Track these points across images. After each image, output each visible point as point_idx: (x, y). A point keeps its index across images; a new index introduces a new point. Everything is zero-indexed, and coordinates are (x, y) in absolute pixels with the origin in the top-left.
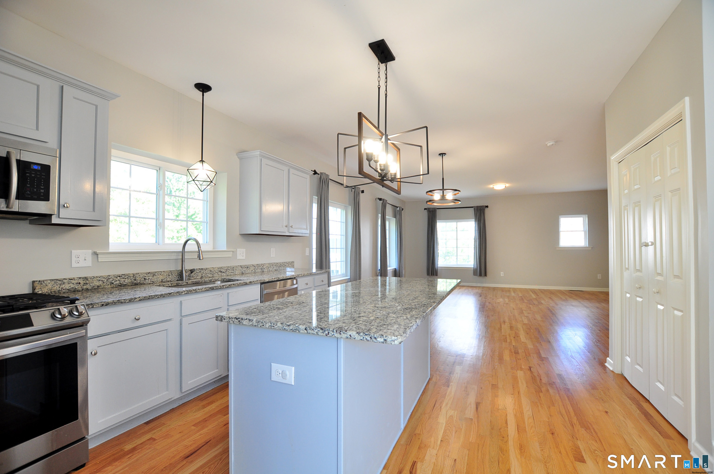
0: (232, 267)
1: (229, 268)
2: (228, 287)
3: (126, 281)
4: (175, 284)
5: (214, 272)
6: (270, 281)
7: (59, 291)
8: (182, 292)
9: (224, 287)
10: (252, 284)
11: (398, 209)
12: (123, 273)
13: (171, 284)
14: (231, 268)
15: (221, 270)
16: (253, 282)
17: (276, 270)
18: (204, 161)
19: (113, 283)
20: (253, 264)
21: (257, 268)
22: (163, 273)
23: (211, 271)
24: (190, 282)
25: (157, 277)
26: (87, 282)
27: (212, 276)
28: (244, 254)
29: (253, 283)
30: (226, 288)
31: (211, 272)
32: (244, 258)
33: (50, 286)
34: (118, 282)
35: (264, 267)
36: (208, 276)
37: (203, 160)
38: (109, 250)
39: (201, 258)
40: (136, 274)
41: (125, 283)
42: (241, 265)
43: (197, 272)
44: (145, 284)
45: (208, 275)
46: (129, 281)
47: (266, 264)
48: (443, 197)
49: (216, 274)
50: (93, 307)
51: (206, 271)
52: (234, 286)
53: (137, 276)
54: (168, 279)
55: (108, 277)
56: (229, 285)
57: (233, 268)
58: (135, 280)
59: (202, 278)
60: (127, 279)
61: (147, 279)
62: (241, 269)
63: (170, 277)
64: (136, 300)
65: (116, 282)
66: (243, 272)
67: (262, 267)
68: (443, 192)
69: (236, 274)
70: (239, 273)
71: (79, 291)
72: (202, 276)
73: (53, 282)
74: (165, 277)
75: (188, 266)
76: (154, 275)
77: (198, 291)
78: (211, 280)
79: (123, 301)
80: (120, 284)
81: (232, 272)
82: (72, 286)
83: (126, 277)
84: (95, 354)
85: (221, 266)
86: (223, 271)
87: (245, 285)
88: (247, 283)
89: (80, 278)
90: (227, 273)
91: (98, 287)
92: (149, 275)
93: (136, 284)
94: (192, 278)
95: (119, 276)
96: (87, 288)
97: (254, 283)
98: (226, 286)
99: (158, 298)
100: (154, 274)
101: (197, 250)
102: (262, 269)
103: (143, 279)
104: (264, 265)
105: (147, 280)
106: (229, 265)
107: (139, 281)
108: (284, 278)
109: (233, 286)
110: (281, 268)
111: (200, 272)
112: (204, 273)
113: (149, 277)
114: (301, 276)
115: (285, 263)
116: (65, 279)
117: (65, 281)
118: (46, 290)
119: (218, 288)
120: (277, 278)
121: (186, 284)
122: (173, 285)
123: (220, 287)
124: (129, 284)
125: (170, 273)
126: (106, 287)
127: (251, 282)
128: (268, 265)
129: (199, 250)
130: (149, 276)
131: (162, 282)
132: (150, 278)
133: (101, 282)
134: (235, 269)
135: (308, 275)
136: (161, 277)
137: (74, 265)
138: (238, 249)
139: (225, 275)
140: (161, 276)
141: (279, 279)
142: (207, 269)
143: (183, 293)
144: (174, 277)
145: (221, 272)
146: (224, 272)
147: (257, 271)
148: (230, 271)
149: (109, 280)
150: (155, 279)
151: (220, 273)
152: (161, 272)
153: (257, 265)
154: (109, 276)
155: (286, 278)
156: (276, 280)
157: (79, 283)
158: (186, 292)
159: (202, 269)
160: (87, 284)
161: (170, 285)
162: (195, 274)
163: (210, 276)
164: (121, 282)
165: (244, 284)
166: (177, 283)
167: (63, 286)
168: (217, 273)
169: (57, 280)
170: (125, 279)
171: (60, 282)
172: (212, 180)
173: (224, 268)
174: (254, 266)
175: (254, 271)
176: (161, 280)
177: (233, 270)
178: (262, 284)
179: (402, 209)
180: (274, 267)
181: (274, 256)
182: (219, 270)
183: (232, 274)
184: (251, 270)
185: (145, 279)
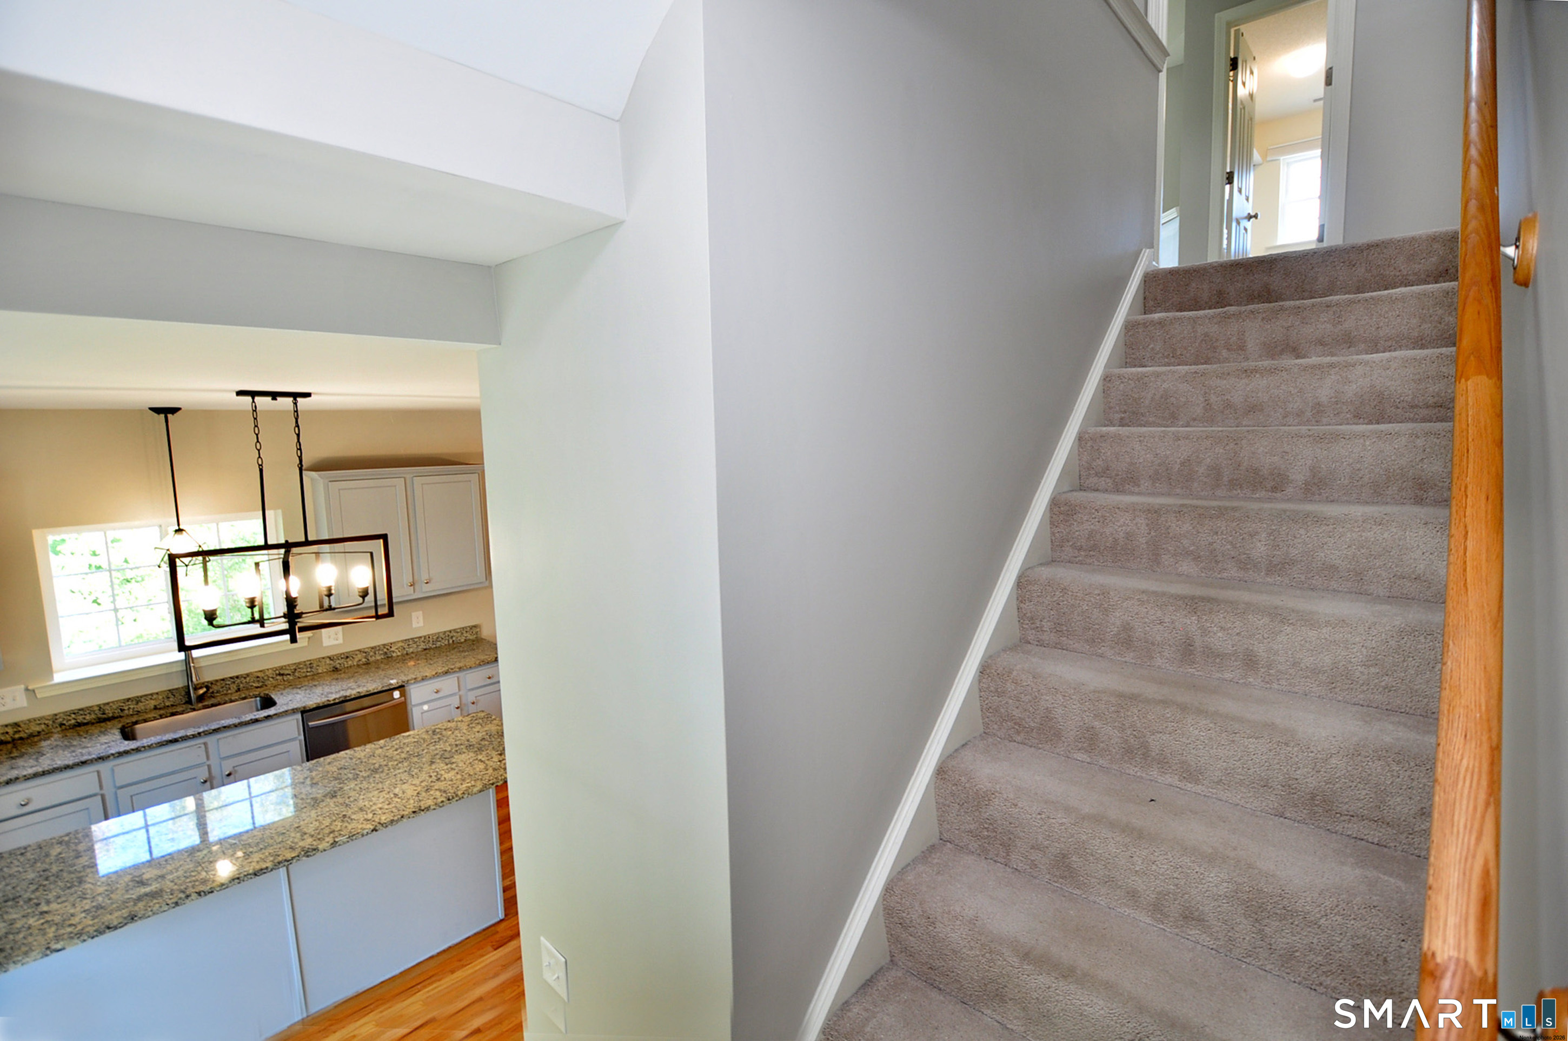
1: (302, 666)
3: (87, 718)
5: (266, 678)
9: (202, 734)
10: (273, 718)
12: (80, 708)
14: (305, 665)
15: (282, 672)
19: (64, 724)
20: (362, 648)
22: (155, 696)
25: (144, 703)
26: (20, 729)
27: (261, 684)
31: (258, 679)
32: (339, 642)
34: (73, 721)
35: (391, 649)
36: (252, 686)
37: (182, 528)
38: (52, 681)
40: (105, 704)
41: (86, 721)
42: (329, 655)
43: (225, 684)
45: (251, 683)
46: (93, 716)
47: (398, 642)
49: (271, 679)
51: (248, 679)
53: (106, 707)
54: (168, 704)
55: (54, 717)
56: (214, 730)
57: (311, 663)
58: (104, 714)
59: (239, 690)
60: (88, 715)
61: (126, 708)
62: (331, 662)
63: (171, 699)
64: (19, 780)
65: (70, 722)
66: (338, 667)
69: (321, 671)
70: (325, 670)
74: (159, 702)
77: (143, 749)
80: (77, 724)
81: (309, 670)
85: (281, 666)
86: (287, 672)
87: (254, 722)
88: (260, 719)
90: (297, 674)
91: (39, 732)
92: (129, 702)
93: (102, 721)
94: (218, 694)
95: (74, 713)
96: (23, 737)
97: (280, 716)
99: (62, 770)
100: (138, 700)
103: (117, 710)
104: (391, 646)
106: (301, 661)
108: (362, 694)
112: (243, 681)
113: (130, 706)
114: (415, 682)
115: (450, 632)
124: (93, 721)
125: (168, 694)
126: (54, 730)
127: (269, 716)
128: (403, 644)
132: (132, 707)
133: (43, 725)
134: (315, 665)
136: (153, 703)
139: (292, 678)
140: (151, 700)
142: (247, 675)
143: (112, 757)
144: (180, 698)
145: (283, 675)
146: (290, 674)
147: (372, 659)
148: (305, 670)
149: (56, 721)
150: (138, 707)
152: (150, 695)
153: (372, 648)
154: (55, 715)
155: (368, 693)
157: (10, 732)
158: (117, 755)
159: (237, 677)
160: (22, 731)
162: (220, 687)
164: (79, 721)
174: (365, 652)
175: (364, 660)
177: (311, 668)
178: (302, 713)
180: (418, 646)
181: (421, 624)
182: (277, 672)
183: (308, 674)
184: (356, 660)
185: (122, 710)
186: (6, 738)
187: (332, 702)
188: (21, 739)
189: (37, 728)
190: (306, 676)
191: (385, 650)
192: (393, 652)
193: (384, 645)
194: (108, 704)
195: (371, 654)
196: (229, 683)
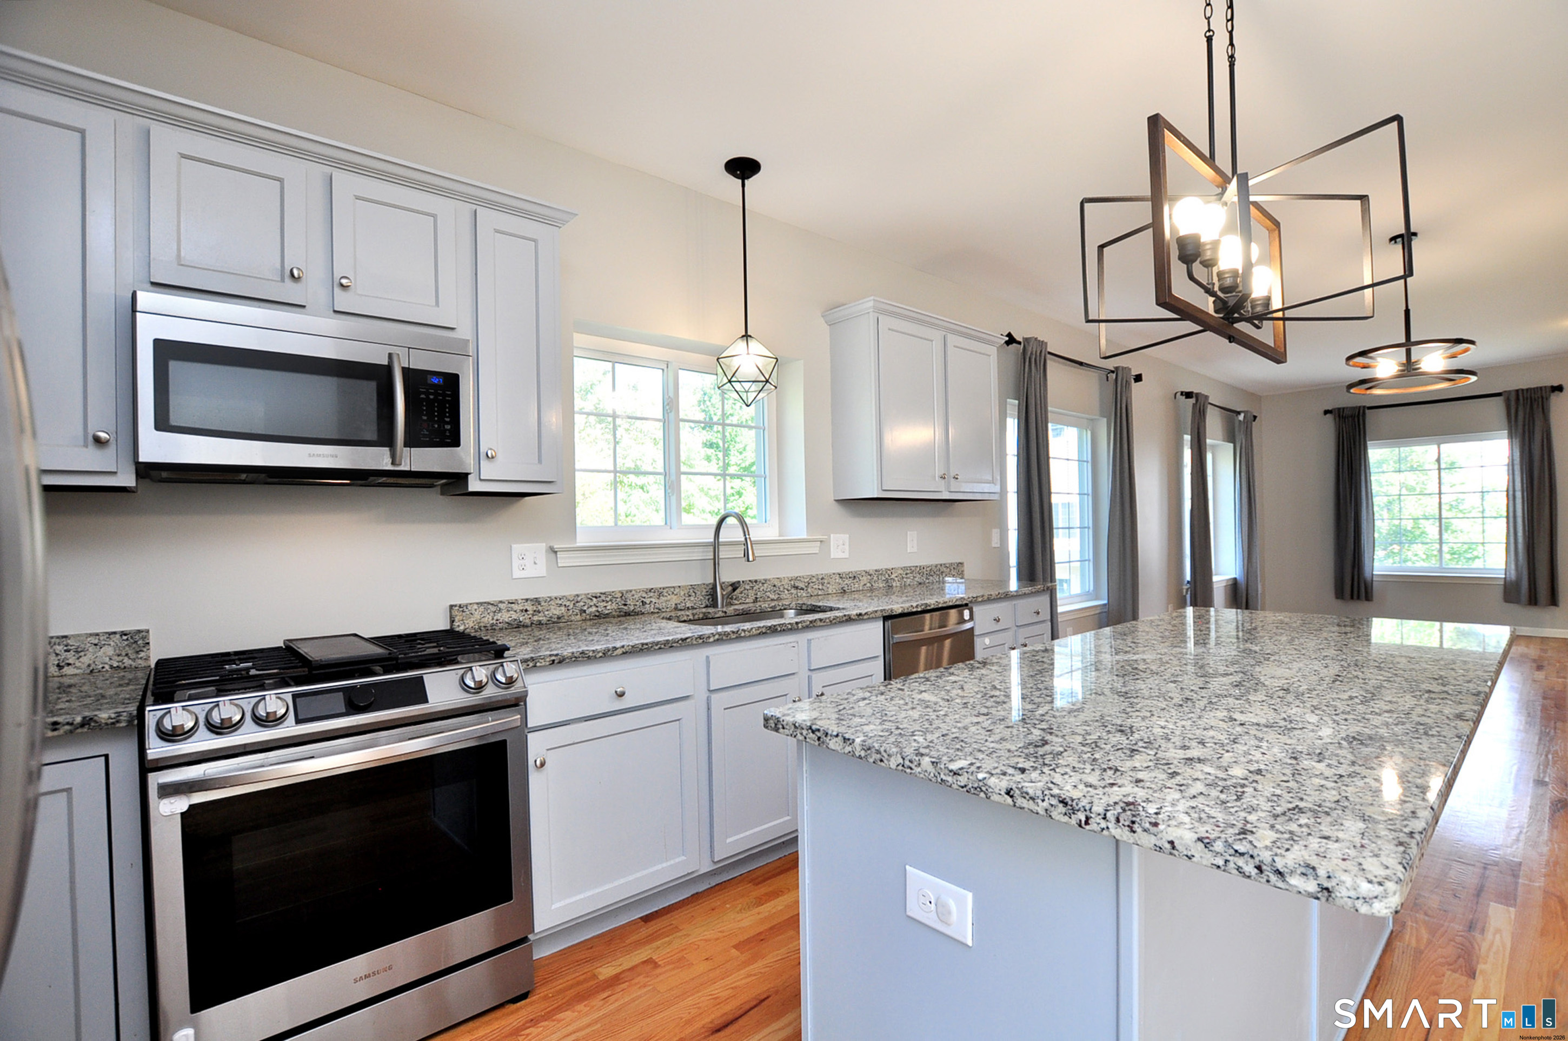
0: (820, 577)
1: (814, 580)
2: (807, 627)
3: (608, 608)
4: (701, 616)
5: (782, 589)
6: (906, 611)
7: (492, 625)
8: (709, 637)
9: (800, 625)
10: (863, 619)
11: (1241, 417)
12: (603, 591)
13: (694, 615)
14: (818, 579)
15: (797, 584)
16: (866, 614)
17: (920, 584)
18: (750, 336)
19: (585, 611)
20: (867, 569)
21: (875, 578)
22: (677, 590)
23: (774, 586)
24: (730, 610)
25: (666, 598)
26: (540, 608)
27: (777, 596)
28: (847, 547)
29: (865, 617)
30: (803, 628)
31: (775, 589)
32: (846, 555)
33: (477, 616)
34: (594, 609)
35: (893, 576)
36: (769, 597)
37: (749, 334)
38: (576, 543)
39: (751, 558)
40: (627, 592)
41: (607, 612)
42: (839, 571)
43: (745, 589)
44: (643, 613)
45: (768, 594)
46: (614, 606)
47: (898, 569)
48: (1409, 368)
49: (786, 592)
50: (535, 666)
51: (765, 585)
52: (822, 624)
53: (629, 595)
54: (689, 605)
55: (576, 599)
56: (811, 622)
57: (822, 579)
58: (625, 605)
59: (756, 600)
60: (610, 603)
61: (648, 602)
62: (841, 581)
63: (692, 598)
64: (616, 653)
65: (591, 610)
66: (846, 589)
67: (887, 576)
68: (1408, 353)
69: (830, 592)
70: (834, 591)
71: (525, 626)
72: (756, 598)
73: (482, 609)
74: (681, 599)
75: (728, 575)
76: (660, 595)
77: (743, 634)
78: (775, 607)
79: (591, 654)
80: (597, 614)
81: (820, 587)
82: (514, 616)
83: (608, 599)
84: (543, 764)
85: (796, 575)
86: (801, 585)
87: (847, 620)
88: (852, 617)
89: (527, 600)
90: (809, 590)
91: (559, 618)
92: (652, 594)
93: (627, 614)
94: (736, 602)
95: (596, 597)
96: (540, 621)
97: (869, 618)
98: (804, 624)
99: (660, 648)
100: (660, 593)
101: (743, 539)
102: (887, 580)
103: (639, 603)
104: (893, 571)
105: (647, 606)
106: (814, 574)
107: (632, 608)
108: (940, 606)
109: (819, 623)
110: (931, 578)
111: (753, 587)
112: (761, 589)
113: (652, 599)
114: (982, 601)
115: (941, 565)
116: (501, 602)
117: (501, 606)
118: (471, 624)
119: (785, 628)
120: (922, 605)
121: (723, 614)
122: (696, 617)
123: (790, 627)
124: (614, 613)
125: (691, 591)
126: (573, 618)
127: (860, 614)
128: (901, 572)
129: (746, 539)
130: (651, 597)
132: (654, 600)
133: (563, 608)
134: (826, 581)
135: (1000, 598)
136: (674, 600)
137: (517, 574)
138: (832, 535)
139: (804, 595)
140: (673, 596)
141: (928, 608)
142: (766, 580)
143: (712, 640)
144: (699, 600)
145: (797, 588)
146: (803, 589)
147: (876, 585)
148: (816, 587)
149: (577, 605)
150: (661, 603)
151: (793, 591)
152: (674, 587)
153: (876, 571)
154: (578, 596)
155: (944, 605)
156: (919, 609)
157: (526, 611)
158: (717, 637)
159: (756, 581)
160: (539, 612)
161: (691, 617)
162: (741, 593)
163: (772, 596)
164: (600, 610)
165: (844, 619)
166: (704, 613)
167: (498, 616)
168: (788, 590)
169: (489, 603)
170: (607, 602)
171: (493, 609)
172: (767, 378)
173: (802, 579)
174: (870, 575)
175: (869, 585)
176: (673, 606)
177: (823, 584)
178: (886, 618)
179: (1253, 418)
180: (914, 577)
181: (915, 550)
182: (793, 583)
183: (820, 593)
184: (862, 582)
185: (644, 603)
186: (523, 618)
187: (915, 610)
188: (540, 623)
189: (557, 611)
190: (818, 595)
194: (630, 591)
196: (748, 587)
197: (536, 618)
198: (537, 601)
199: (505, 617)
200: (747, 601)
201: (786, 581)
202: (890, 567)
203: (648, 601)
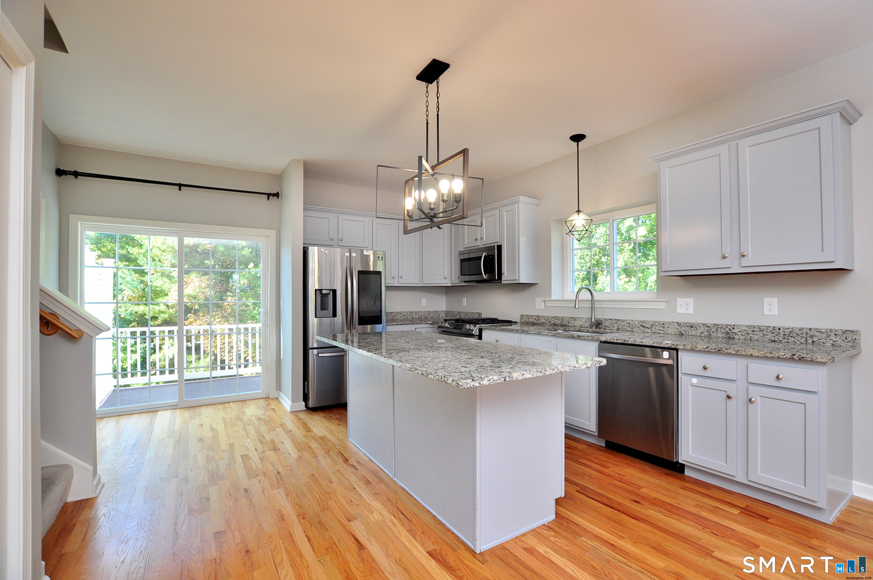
0: (662, 323)
1: (657, 324)
4: (578, 330)
5: (634, 326)
13: (575, 329)
15: (644, 325)
18: (580, 211)
20: (706, 322)
22: (581, 319)
25: (577, 322)
27: (631, 329)
28: (690, 306)
31: (630, 325)
32: (690, 312)
34: (553, 322)
35: (734, 331)
36: (626, 329)
38: (551, 298)
41: (557, 323)
42: (678, 321)
43: (612, 323)
44: (569, 326)
45: (625, 327)
46: (559, 322)
49: (637, 328)
51: (624, 323)
52: (559, 336)
53: (564, 319)
54: (586, 326)
57: (663, 324)
58: (563, 322)
60: (558, 320)
62: (679, 327)
63: (587, 323)
66: (684, 333)
69: (670, 333)
70: (673, 333)
72: (619, 328)
74: (583, 323)
76: (575, 320)
80: (554, 324)
81: (662, 329)
85: (644, 320)
90: (653, 329)
94: (608, 328)
95: (554, 318)
103: (567, 322)
104: (735, 327)
105: (570, 324)
106: (657, 320)
107: (565, 323)
110: (791, 339)
111: (617, 323)
112: (622, 324)
124: (559, 324)
125: (587, 320)
126: (548, 324)
128: (747, 329)
130: (571, 320)
131: (581, 327)
132: (573, 322)
133: (545, 320)
134: (666, 326)
135: (709, 352)
136: (580, 323)
137: (536, 307)
138: (677, 299)
139: (649, 331)
140: (580, 321)
142: (624, 320)
145: (644, 327)
146: (648, 328)
148: (659, 328)
149: (549, 319)
150: (575, 323)
151: (641, 328)
153: (715, 325)
159: (618, 320)
161: (573, 330)
162: (610, 324)
163: (628, 329)
164: (555, 322)
166: (579, 329)
168: (638, 327)
173: (647, 322)
174: (708, 327)
175: (706, 333)
176: (580, 325)
177: (663, 327)
178: (601, 342)
180: (765, 335)
182: (641, 323)
183: (661, 332)
184: (700, 331)
185: (569, 322)
186: (535, 321)
187: (615, 341)
188: (539, 324)
189: (543, 321)
190: (659, 333)
191: (727, 330)
192: (736, 334)
193: (727, 326)
194: (564, 317)
195: (714, 329)
196: (614, 322)
197: (538, 322)
198: (538, 316)
199: (531, 320)
200: (614, 329)
201: (637, 322)
202: (732, 323)
203: (570, 322)
